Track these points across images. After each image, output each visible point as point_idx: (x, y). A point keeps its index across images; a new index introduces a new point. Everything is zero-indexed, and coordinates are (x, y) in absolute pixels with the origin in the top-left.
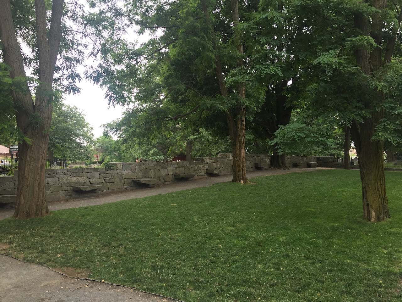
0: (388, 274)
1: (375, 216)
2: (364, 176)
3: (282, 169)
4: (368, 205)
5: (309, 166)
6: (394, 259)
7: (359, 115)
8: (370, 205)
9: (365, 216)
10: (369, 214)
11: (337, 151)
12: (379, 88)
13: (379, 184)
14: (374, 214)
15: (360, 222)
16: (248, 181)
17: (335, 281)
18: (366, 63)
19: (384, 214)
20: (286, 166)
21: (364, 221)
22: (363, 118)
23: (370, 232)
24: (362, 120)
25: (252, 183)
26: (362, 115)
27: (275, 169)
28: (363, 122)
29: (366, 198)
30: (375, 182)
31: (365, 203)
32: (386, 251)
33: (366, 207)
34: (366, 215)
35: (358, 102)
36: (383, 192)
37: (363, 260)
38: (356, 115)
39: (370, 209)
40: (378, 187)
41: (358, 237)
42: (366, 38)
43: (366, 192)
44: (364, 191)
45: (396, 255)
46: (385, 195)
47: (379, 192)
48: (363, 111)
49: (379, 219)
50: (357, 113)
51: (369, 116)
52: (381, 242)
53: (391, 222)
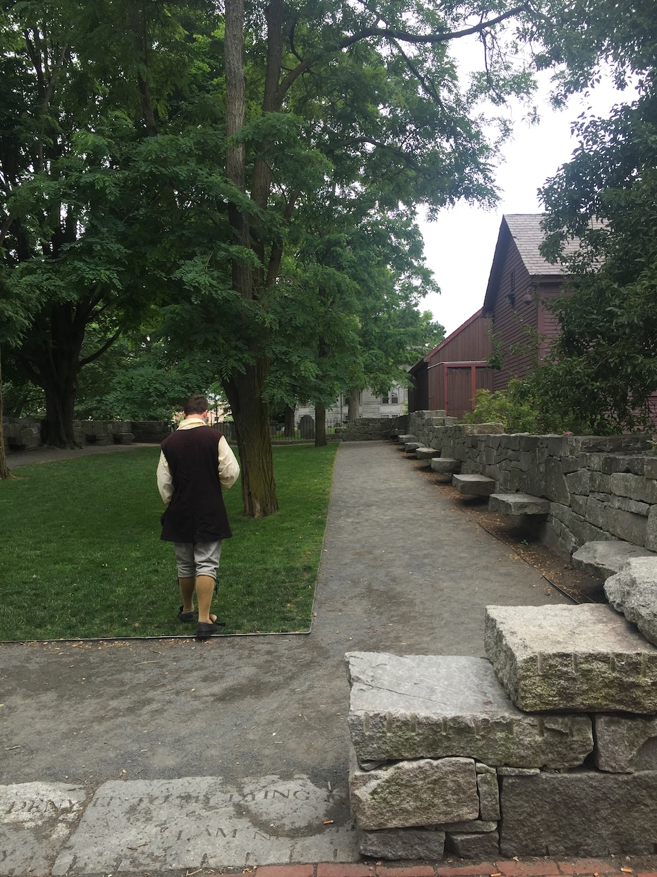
0: (289, 570)
1: (260, 510)
2: (245, 450)
3: (69, 449)
4: (250, 494)
5: (117, 440)
6: (293, 554)
7: (240, 360)
8: (252, 493)
9: (245, 512)
10: (252, 507)
11: (164, 410)
12: (267, 322)
13: (264, 461)
14: (258, 506)
15: (239, 521)
16: (10, 473)
17: (231, 586)
18: (246, 277)
19: (271, 505)
20: (74, 442)
21: (246, 518)
22: (245, 365)
23: (257, 530)
24: (244, 369)
25: (19, 479)
26: (244, 361)
27: (54, 449)
28: (245, 374)
29: (248, 484)
30: (259, 459)
31: (246, 491)
32: (281, 549)
33: (247, 497)
34: (248, 509)
35: (239, 339)
36: (270, 472)
37: (257, 562)
38: (235, 360)
39: (253, 499)
40: (263, 466)
41: (243, 538)
42: (247, 252)
43: (247, 474)
44: (245, 473)
45: (293, 551)
46: (272, 478)
47: (265, 473)
48: (246, 355)
49: (265, 513)
50: (237, 358)
51: (253, 362)
52: (275, 539)
53: (281, 516)
